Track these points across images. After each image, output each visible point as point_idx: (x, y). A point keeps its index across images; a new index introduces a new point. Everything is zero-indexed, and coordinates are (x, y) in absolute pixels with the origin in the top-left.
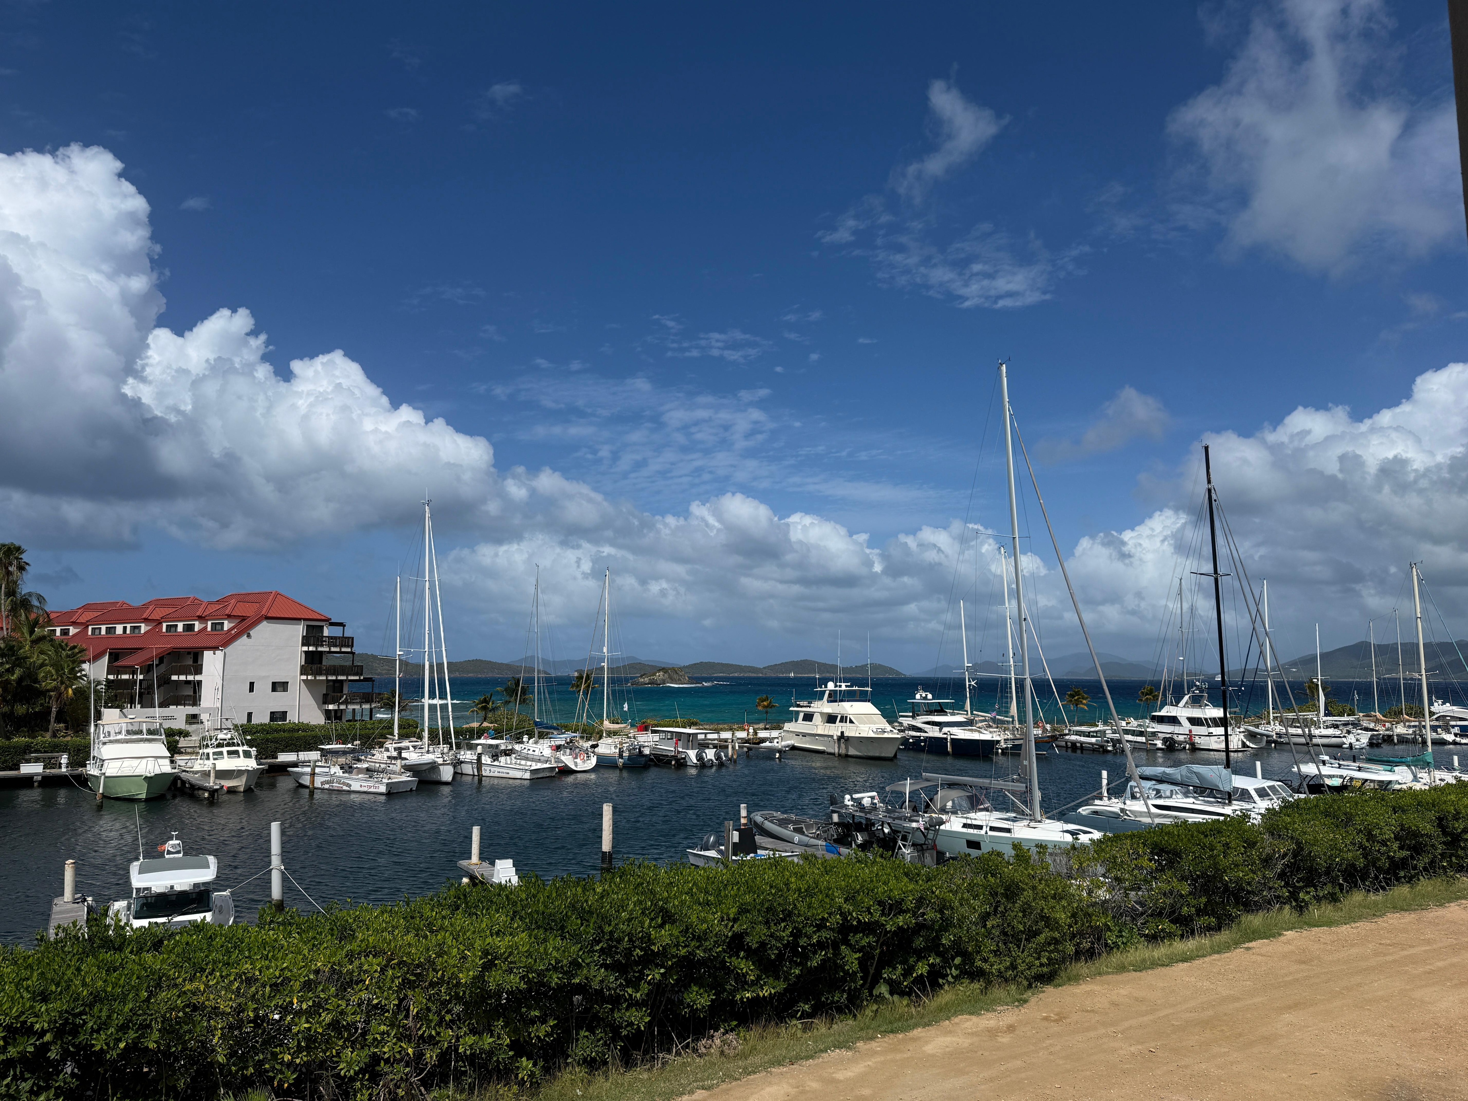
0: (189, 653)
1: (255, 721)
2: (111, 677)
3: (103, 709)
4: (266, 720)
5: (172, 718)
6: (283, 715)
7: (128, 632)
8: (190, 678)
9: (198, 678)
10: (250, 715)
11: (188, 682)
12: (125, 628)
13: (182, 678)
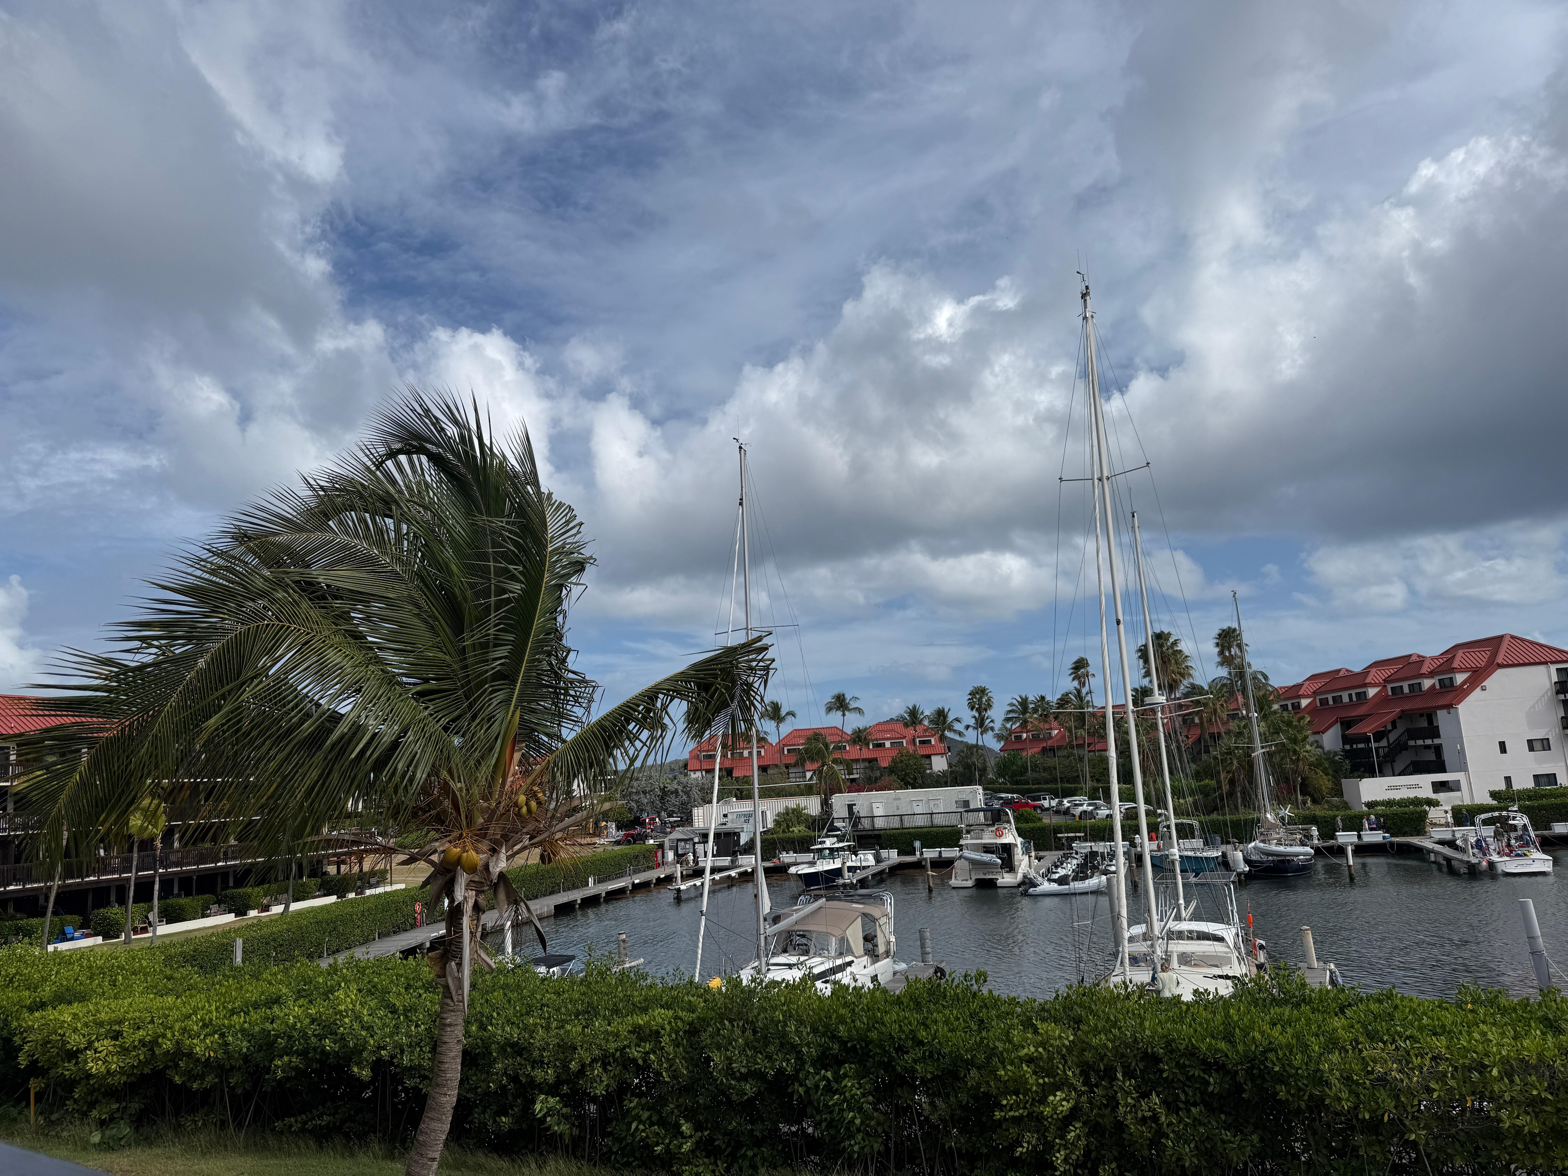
0: (1422, 715)
1: (1516, 786)
2: (1348, 747)
3: (1343, 780)
4: (1530, 784)
5: (1417, 786)
6: (1551, 778)
7: (1354, 699)
8: (1429, 742)
9: (1437, 741)
10: (1508, 780)
11: (1428, 747)
12: (1350, 696)
13: (1420, 742)
